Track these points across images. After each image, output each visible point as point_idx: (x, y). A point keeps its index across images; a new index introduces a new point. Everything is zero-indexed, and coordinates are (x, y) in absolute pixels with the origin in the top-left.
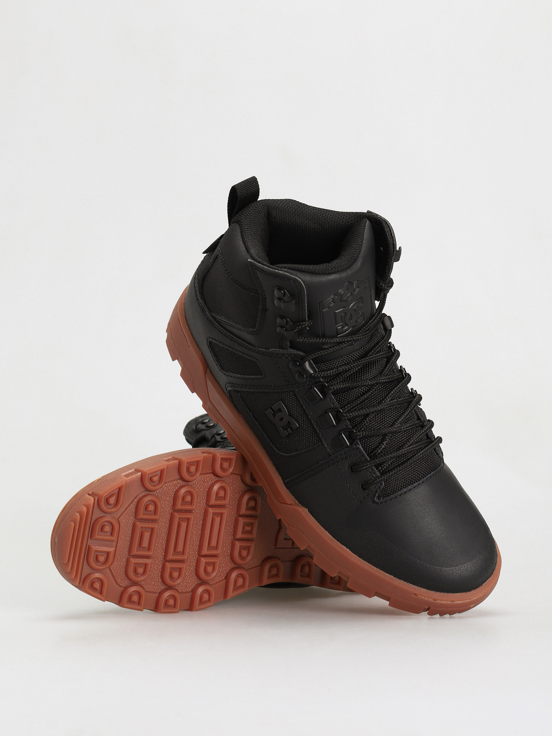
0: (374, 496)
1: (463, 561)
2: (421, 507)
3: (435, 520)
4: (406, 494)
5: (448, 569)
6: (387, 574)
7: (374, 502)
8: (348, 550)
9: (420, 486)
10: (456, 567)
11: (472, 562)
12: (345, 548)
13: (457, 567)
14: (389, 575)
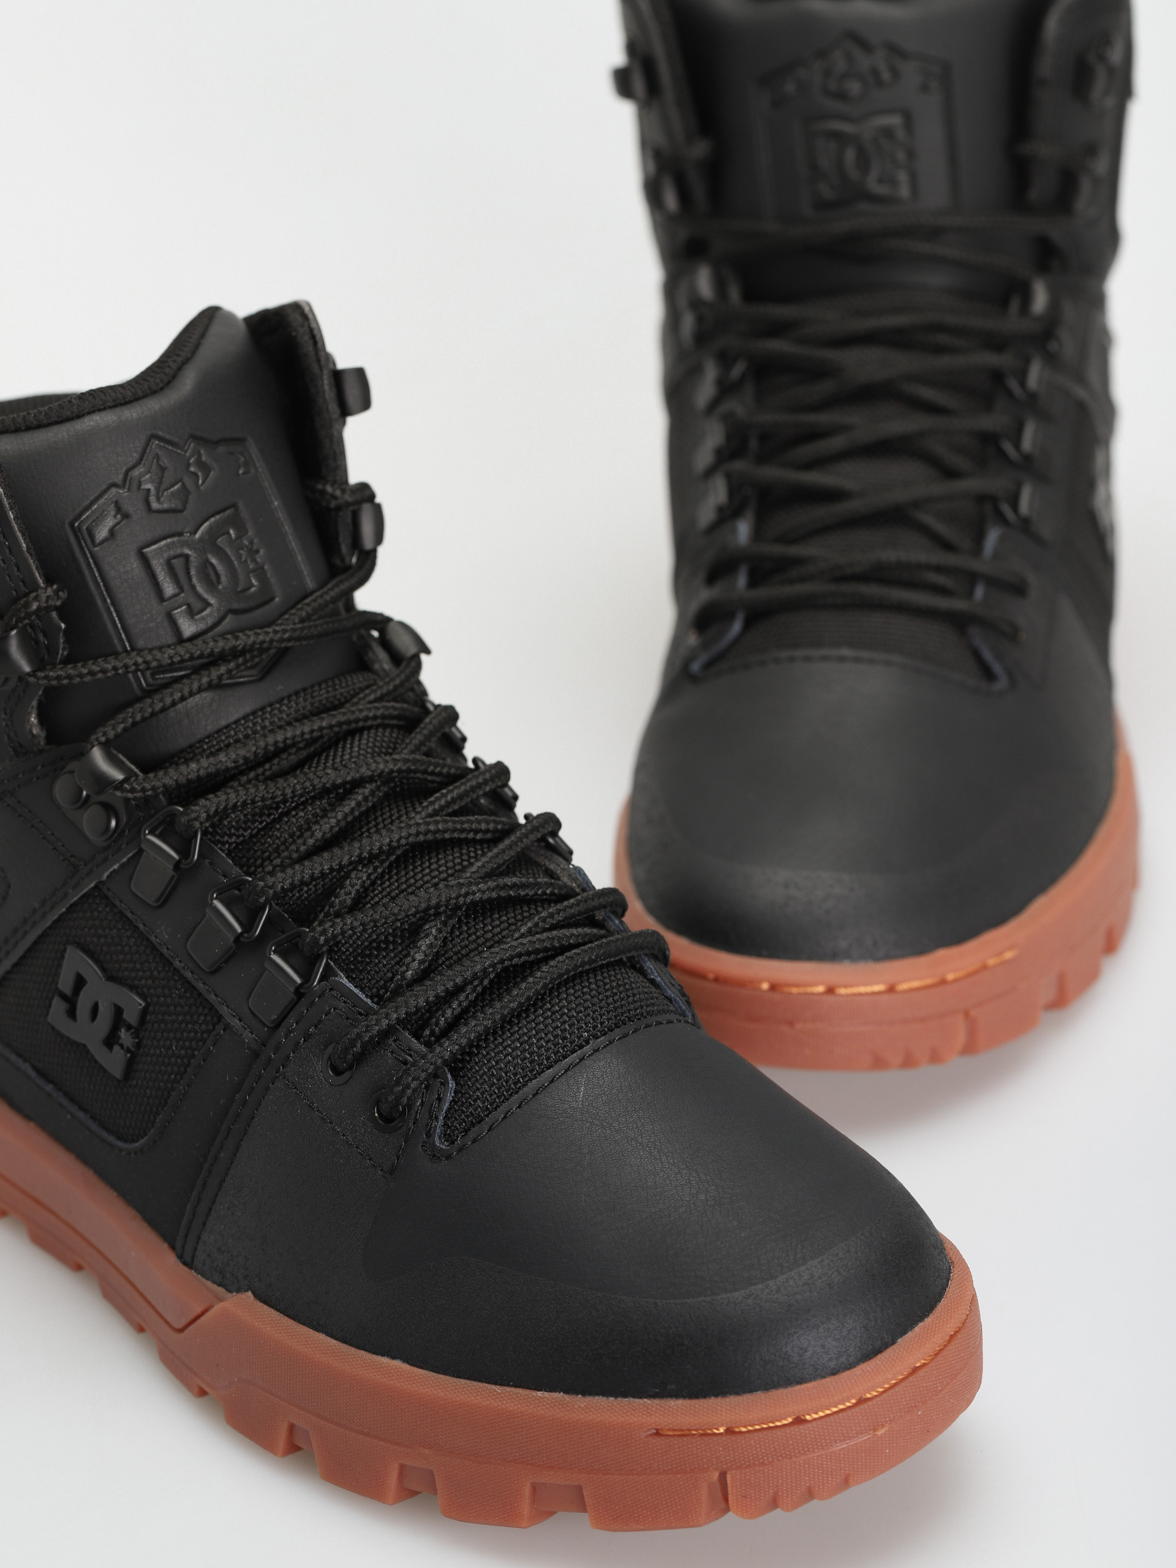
0: (429, 1135)
1: (791, 1257)
2: (603, 1127)
3: (664, 1158)
4: (540, 1097)
5: (738, 1295)
6: (539, 1394)
7: (435, 1156)
8: (397, 1363)
9: (587, 1062)
10: (768, 1282)
11: (826, 1256)
12: (385, 1360)
13: (771, 1283)
14: (546, 1394)
